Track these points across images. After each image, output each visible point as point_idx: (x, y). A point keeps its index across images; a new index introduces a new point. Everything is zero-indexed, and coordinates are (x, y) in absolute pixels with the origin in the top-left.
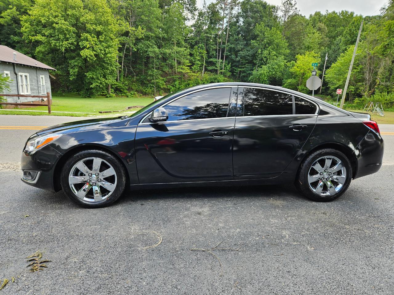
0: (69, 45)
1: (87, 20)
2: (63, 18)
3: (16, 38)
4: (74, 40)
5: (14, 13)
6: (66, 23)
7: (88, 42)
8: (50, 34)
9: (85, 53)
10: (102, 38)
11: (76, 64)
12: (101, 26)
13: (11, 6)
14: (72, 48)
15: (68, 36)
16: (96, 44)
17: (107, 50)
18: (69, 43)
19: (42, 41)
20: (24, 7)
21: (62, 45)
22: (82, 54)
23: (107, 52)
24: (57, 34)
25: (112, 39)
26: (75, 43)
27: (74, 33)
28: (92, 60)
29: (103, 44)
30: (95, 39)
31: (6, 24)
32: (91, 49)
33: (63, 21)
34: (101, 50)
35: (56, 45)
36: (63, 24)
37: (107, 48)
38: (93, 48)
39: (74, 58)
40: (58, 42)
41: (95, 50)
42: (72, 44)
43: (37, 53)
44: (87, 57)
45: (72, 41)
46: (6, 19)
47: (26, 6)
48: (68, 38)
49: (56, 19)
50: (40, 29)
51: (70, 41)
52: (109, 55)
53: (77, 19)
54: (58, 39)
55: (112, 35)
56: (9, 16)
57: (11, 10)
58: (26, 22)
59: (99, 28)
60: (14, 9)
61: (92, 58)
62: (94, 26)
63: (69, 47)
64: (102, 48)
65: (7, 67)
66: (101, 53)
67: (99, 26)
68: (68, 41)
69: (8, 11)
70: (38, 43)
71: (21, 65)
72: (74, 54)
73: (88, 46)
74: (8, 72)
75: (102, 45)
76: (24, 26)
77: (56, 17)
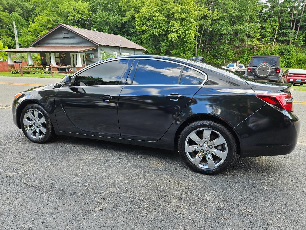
0: (162, 31)
1: (175, 11)
2: (160, 12)
3: (132, 30)
4: (165, 27)
5: (132, 13)
6: (161, 15)
7: (174, 28)
8: (151, 24)
9: (171, 36)
10: (184, 23)
11: (165, 44)
12: (184, 14)
13: (131, 9)
14: (163, 33)
15: (161, 25)
16: (180, 28)
17: (187, 32)
18: (162, 30)
19: (146, 30)
20: (139, 8)
21: (157, 32)
22: (169, 37)
23: (187, 33)
24: (154, 24)
25: (192, 23)
26: (166, 29)
27: (166, 22)
28: (175, 40)
29: (185, 27)
30: (180, 24)
31: (128, 21)
32: (176, 32)
33: (159, 14)
34: (183, 32)
35: (153, 32)
36: (159, 16)
37: (187, 30)
38: (177, 31)
39: (164, 40)
40: (155, 29)
41: (179, 33)
42: (164, 30)
43: (143, 39)
44: (172, 38)
45: (163, 28)
46: (128, 18)
47: (139, 7)
48: (161, 26)
49: (155, 13)
50: (146, 22)
51: (162, 28)
52: (188, 36)
53: (169, 12)
54: (155, 28)
55: (192, 20)
56: (130, 15)
57: (131, 11)
58: (138, 18)
59: (182, 16)
60: (133, 10)
61: (175, 39)
62: (180, 15)
63: (161, 32)
64: (183, 31)
65: (116, 50)
66: (183, 35)
67: (183, 14)
68: (161, 28)
69: (129, 12)
70: (143, 32)
71: (123, 48)
72: (164, 38)
73: (174, 30)
74: (116, 53)
75: (184, 29)
76: (136, 21)
77: (155, 11)
